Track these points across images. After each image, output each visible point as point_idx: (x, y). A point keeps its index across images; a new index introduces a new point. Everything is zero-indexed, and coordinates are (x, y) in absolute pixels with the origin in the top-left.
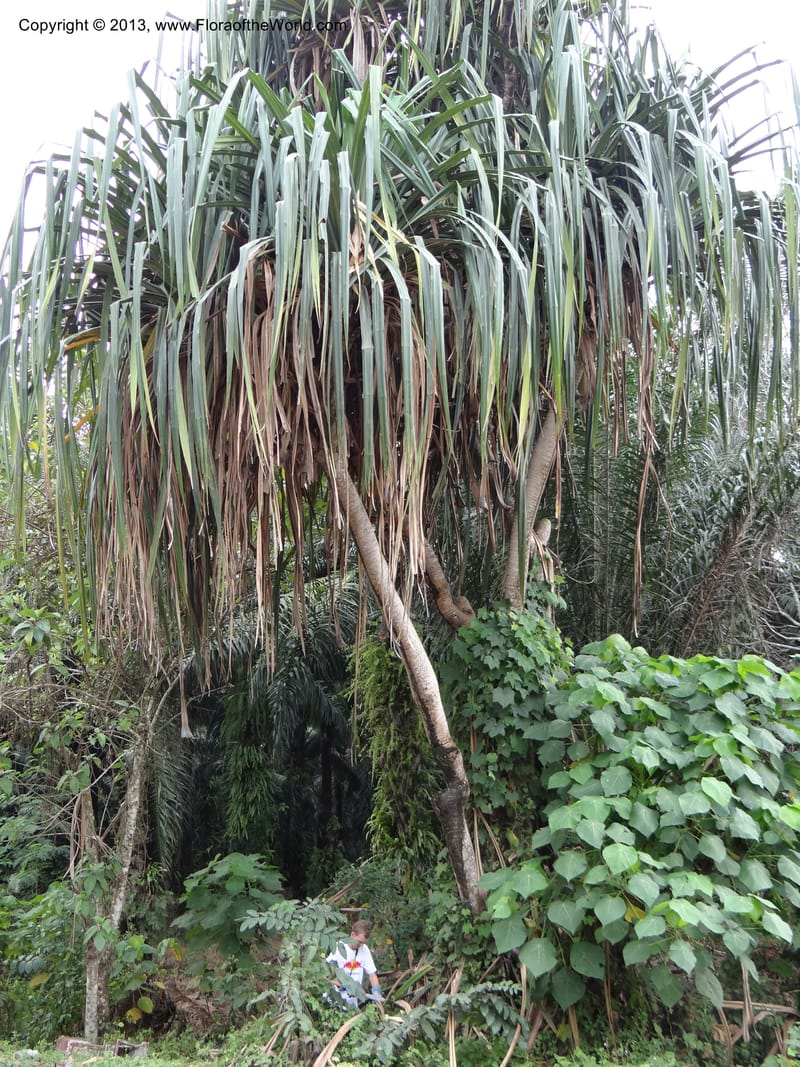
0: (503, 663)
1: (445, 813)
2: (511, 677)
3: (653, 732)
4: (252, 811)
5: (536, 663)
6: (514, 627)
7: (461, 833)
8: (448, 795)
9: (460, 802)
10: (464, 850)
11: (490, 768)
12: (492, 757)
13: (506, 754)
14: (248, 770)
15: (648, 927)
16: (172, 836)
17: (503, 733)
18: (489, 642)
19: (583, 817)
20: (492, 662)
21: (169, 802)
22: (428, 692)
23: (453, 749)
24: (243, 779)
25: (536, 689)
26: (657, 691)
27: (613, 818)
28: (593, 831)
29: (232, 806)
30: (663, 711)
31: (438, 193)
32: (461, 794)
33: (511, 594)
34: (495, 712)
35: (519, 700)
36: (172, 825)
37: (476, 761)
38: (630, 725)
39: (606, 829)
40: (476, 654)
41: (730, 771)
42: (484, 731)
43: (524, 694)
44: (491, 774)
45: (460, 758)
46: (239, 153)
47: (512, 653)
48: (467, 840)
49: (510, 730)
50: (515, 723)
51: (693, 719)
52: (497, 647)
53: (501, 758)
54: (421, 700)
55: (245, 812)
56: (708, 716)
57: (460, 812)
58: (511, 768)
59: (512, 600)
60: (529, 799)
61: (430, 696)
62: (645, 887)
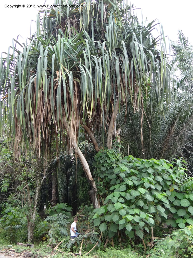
0: (104, 161)
1: (91, 195)
2: (106, 165)
3: (133, 177)
4: (84, 192)
5: (111, 161)
6: (108, 153)
7: (95, 199)
8: (92, 191)
9: (94, 192)
10: (95, 203)
11: (101, 185)
12: (102, 183)
13: (105, 182)
14: (83, 183)
15: (122, 222)
16: (62, 198)
17: (104, 177)
18: (102, 157)
19: (114, 196)
20: (102, 161)
21: (61, 190)
22: (86, 168)
23: (93, 181)
24: (82, 185)
25: (111, 167)
26: (136, 168)
27: (121, 196)
28: (115, 199)
29: (80, 191)
30: (136, 172)
31: (77, 60)
32: (94, 191)
33: (108, 146)
34: (102, 172)
35: (107, 170)
36: (62, 196)
37: (98, 183)
38: (129, 175)
39: (118, 199)
40: (99, 160)
41: (146, 186)
42: (100, 177)
43: (108, 168)
44: (101, 186)
45: (94, 183)
46: (36, 55)
47: (106, 159)
48: (96, 201)
49: (105, 176)
50: (106, 175)
51: (143, 174)
52: (103, 158)
53: (104, 183)
54: (85, 170)
55: (83, 192)
56: (146, 174)
57: (95, 195)
58: (106, 185)
59: (108, 147)
60: (110, 192)
61: (87, 169)
62: (123, 212)
